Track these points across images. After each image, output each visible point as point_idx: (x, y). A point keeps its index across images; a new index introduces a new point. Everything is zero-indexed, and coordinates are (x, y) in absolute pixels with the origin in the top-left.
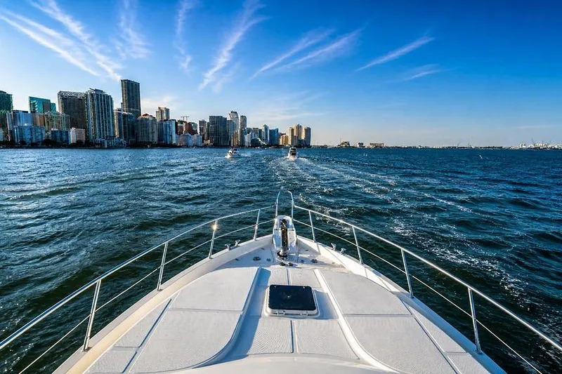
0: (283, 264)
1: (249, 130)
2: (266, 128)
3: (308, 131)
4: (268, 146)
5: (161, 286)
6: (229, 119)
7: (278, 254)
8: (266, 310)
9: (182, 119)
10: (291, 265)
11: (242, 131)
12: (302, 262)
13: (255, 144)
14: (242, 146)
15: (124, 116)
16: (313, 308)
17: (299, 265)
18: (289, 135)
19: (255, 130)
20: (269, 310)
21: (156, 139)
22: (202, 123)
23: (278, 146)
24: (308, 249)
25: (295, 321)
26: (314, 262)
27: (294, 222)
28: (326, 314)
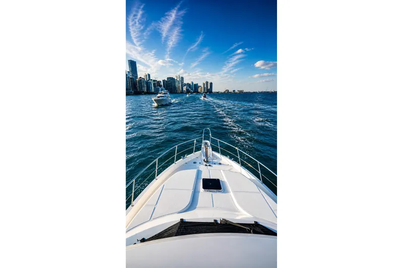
0: (206, 165)
1: (185, 85)
2: (192, 83)
3: (211, 84)
4: (194, 92)
5: (157, 178)
6: (176, 79)
7: (204, 160)
8: (202, 190)
9: (155, 79)
10: (210, 165)
11: (182, 85)
12: (215, 164)
13: (188, 92)
14: (182, 92)
15: (131, 78)
16: (221, 189)
17: (213, 165)
18: (202, 86)
19: (188, 84)
20: (203, 190)
21: (145, 90)
22: (164, 81)
23: (198, 92)
24: (217, 158)
25: (213, 194)
26: (220, 164)
27: (211, 145)
28: (226, 191)
